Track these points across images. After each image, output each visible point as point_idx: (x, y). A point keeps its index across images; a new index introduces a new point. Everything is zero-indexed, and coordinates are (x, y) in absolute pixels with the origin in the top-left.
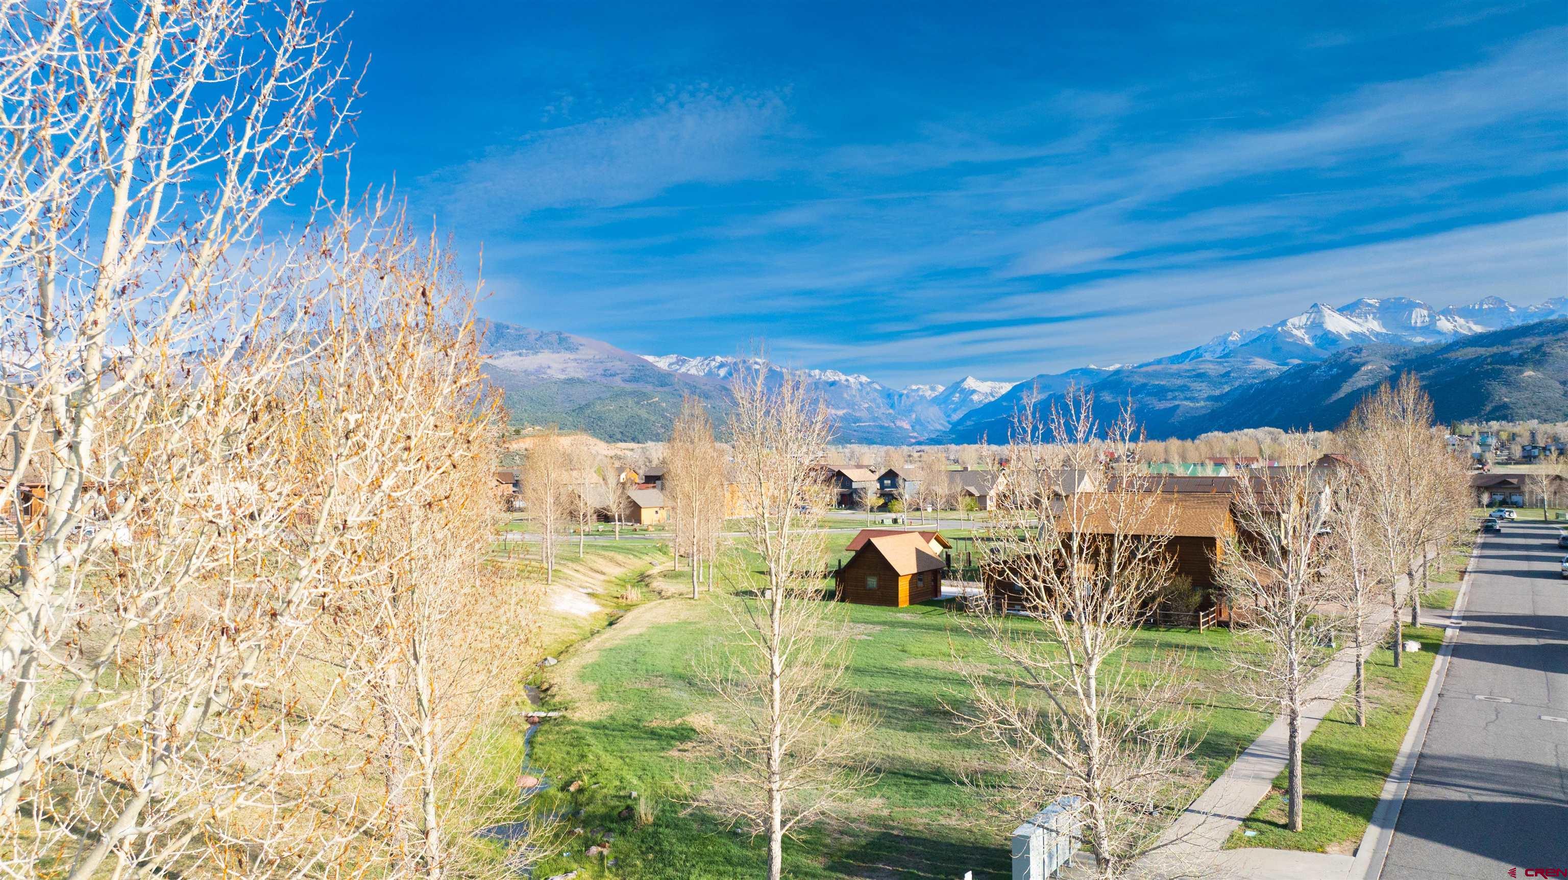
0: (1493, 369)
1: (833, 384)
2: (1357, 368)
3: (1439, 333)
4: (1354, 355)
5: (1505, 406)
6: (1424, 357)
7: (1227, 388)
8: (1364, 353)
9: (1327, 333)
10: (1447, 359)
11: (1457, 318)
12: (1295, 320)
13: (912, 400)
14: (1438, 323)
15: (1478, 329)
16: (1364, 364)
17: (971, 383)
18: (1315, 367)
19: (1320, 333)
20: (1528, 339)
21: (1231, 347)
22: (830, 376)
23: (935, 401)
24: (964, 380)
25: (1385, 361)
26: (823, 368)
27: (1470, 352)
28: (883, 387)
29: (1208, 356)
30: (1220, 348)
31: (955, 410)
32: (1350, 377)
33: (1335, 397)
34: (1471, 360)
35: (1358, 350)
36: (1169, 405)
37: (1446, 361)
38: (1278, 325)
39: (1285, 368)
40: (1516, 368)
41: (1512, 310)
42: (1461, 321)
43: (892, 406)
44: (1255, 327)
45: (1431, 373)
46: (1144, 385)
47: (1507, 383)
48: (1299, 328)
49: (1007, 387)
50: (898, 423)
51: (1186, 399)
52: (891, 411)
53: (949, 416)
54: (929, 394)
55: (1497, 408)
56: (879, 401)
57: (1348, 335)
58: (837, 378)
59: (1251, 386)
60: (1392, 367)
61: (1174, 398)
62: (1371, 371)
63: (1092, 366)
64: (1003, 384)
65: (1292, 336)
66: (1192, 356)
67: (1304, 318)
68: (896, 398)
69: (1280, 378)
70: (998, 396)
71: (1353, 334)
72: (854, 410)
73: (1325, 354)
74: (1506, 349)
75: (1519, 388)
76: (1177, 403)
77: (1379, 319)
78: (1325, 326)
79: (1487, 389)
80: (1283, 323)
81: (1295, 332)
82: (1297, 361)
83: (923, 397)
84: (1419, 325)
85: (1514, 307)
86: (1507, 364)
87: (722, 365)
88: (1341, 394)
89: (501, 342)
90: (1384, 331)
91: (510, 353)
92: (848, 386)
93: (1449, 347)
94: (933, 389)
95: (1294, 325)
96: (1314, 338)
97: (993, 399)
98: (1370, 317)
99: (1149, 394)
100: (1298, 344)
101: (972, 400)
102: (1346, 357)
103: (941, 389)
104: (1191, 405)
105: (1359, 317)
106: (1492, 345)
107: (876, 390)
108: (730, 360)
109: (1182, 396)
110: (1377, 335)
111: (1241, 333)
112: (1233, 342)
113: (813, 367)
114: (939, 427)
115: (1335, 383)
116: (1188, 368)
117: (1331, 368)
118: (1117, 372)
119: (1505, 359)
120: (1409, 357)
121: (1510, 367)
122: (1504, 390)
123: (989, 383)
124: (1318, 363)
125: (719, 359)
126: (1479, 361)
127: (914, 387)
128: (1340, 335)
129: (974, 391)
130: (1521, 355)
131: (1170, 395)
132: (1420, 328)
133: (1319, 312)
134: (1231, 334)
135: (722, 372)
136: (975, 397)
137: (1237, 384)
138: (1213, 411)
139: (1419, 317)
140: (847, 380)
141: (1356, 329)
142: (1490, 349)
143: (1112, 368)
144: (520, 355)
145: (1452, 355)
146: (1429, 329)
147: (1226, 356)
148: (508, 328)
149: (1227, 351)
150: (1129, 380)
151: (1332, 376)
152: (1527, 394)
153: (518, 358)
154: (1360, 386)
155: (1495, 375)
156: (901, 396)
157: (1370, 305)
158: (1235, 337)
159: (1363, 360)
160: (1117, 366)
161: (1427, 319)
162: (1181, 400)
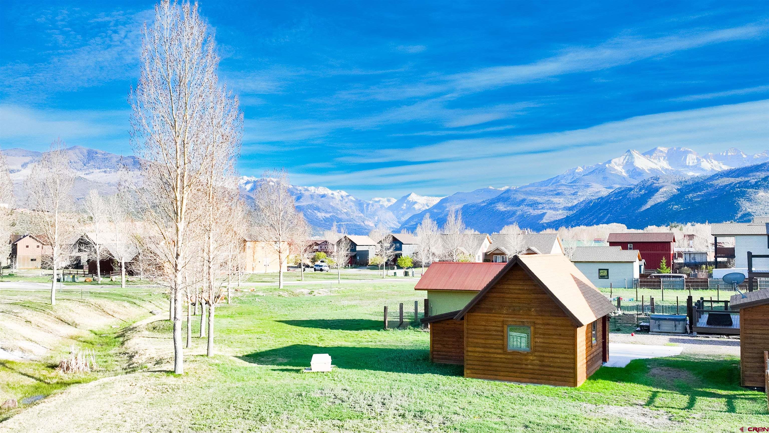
0: (741, 191)
1: (323, 196)
2: (657, 190)
3: (703, 170)
4: (655, 181)
5: (749, 214)
6: (697, 183)
7: (576, 202)
8: (661, 181)
9: (635, 169)
10: (712, 185)
11: (713, 161)
12: (616, 160)
13: (375, 207)
14: (702, 164)
15: (726, 168)
16: (661, 188)
17: (414, 197)
18: (631, 189)
19: (631, 169)
20: (758, 173)
21: (578, 176)
22: (322, 190)
23: (390, 208)
24: (410, 195)
25: (673, 186)
26: (317, 185)
27: (726, 181)
28: (357, 199)
29: (563, 182)
30: (570, 177)
31: (403, 215)
32: (653, 195)
33: (644, 208)
34: (727, 186)
35: (657, 179)
36: (539, 212)
37: (712, 186)
38: (605, 164)
39: (611, 190)
40: (754, 190)
41: (744, 156)
42: (715, 163)
43: (362, 211)
44: (592, 165)
45: (702, 193)
46: (524, 200)
47: (749, 200)
48: (619, 165)
49: (436, 200)
50: (366, 223)
51: (550, 209)
52: (362, 215)
53: (400, 218)
54: (387, 204)
55: (745, 215)
56: (354, 208)
57: (649, 170)
58: (326, 193)
59: (591, 201)
60: (678, 190)
61: (543, 208)
62: (665, 192)
63: (491, 187)
64: (435, 198)
65: (615, 170)
66: (553, 181)
67: (622, 159)
68: (365, 205)
69: (609, 196)
70: (431, 206)
71: (652, 170)
72: (337, 213)
73: (635, 182)
74: (747, 179)
75: (757, 203)
76: (545, 211)
77: (667, 160)
78: (635, 164)
79: (738, 203)
80: (609, 162)
81: (616, 167)
82: (618, 186)
83: (382, 206)
84: (691, 164)
85: (745, 155)
86: (748, 187)
87: (248, 183)
88: (648, 206)
89: (92, 163)
90: (670, 168)
91: (99, 170)
92: (333, 198)
93: (712, 178)
94: (389, 201)
95: (616, 163)
96: (628, 172)
97: (427, 208)
98: (662, 159)
99: (528, 205)
100: (618, 176)
101: (414, 208)
102: (649, 183)
103: (394, 201)
104: (554, 212)
105: (655, 158)
106: (738, 176)
107: (352, 201)
108: (254, 179)
109: (548, 207)
110: (666, 170)
111: (583, 168)
112: (579, 174)
113: (310, 185)
114: (393, 226)
115: (643, 199)
116: (551, 189)
117: (640, 190)
118: (507, 191)
119: (746, 185)
120: (688, 183)
121: (751, 190)
122: (748, 204)
123: (425, 197)
124: (632, 186)
125: (246, 178)
126: (732, 186)
127: (377, 199)
128: (643, 170)
129: (416, 203)
130: (756, 182)
131: (540, 206)
132: (692, 167)
133: (631, 155)
134: (576, 168)
135: (249, 187)
136: (416, 206)
137: (582, 199)
138: (567, 217)
139: (691, 159)
140: (332, 194)
141: (654, 166)
142: (737, 179)
143: (503, 189)
144: (105, 172)
145: (715, 182)
146: (696, 167)
147: (575, 182)
148: (96, 153)
149: (575, 179)
150: (515, 196)
151: (641, 195)
152: (761, 207)
153: (103, 174)
154: (659, 201)
155: (743, 194)
156: (368, 205)
157: (661, 151)
158: (580, 170)
159: (660, 185)
160: (507, 187)
161: (696, 161)
162: (547, 209)
